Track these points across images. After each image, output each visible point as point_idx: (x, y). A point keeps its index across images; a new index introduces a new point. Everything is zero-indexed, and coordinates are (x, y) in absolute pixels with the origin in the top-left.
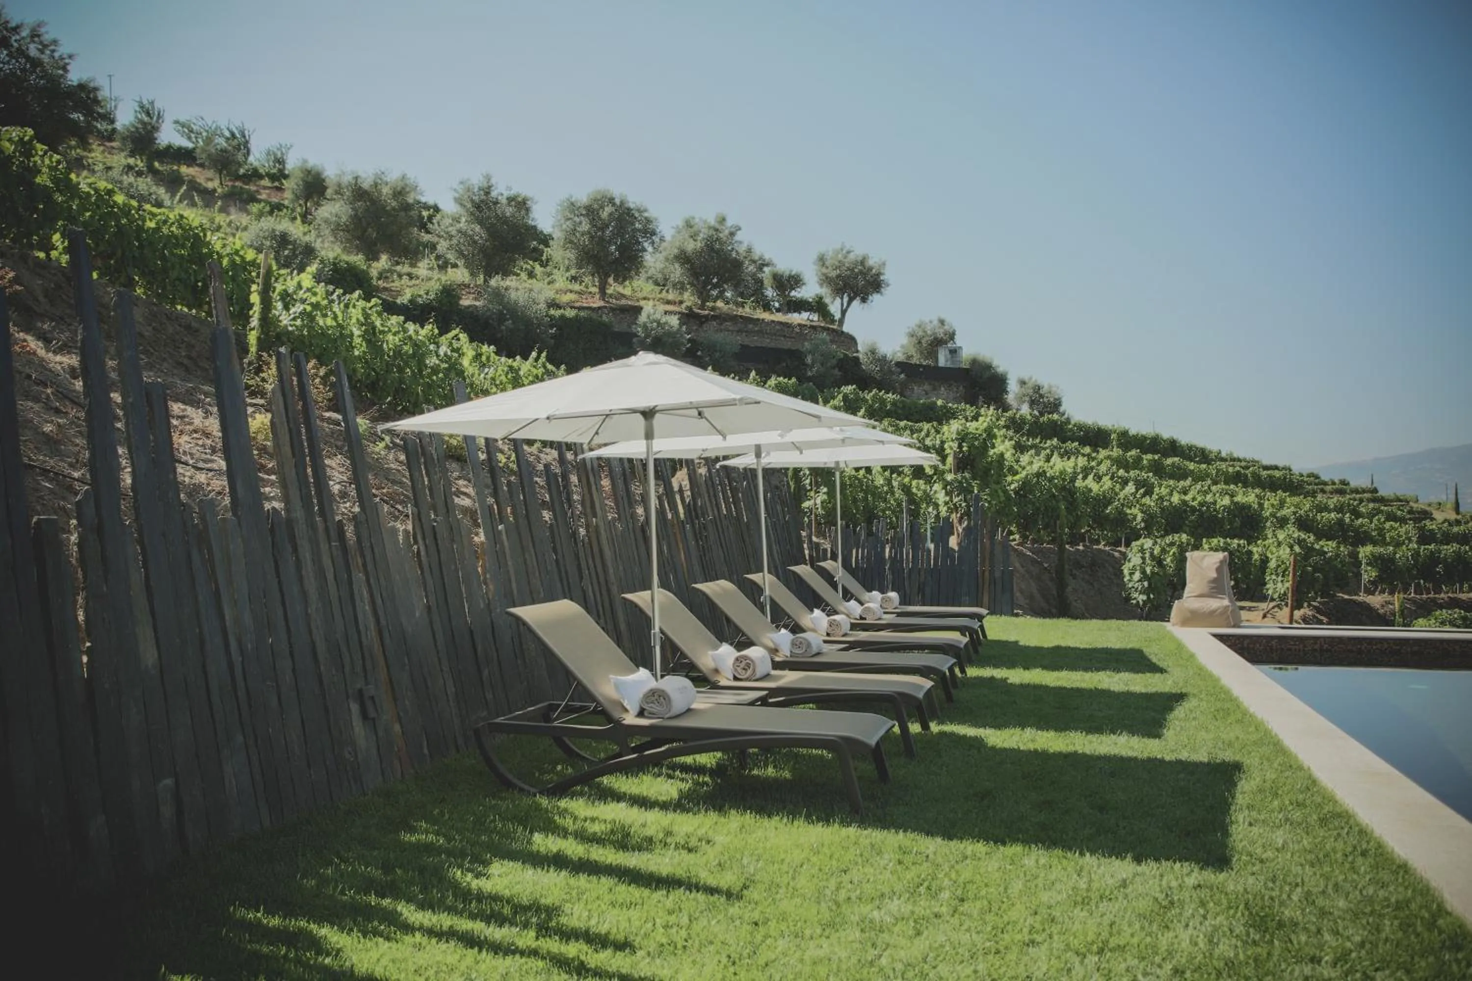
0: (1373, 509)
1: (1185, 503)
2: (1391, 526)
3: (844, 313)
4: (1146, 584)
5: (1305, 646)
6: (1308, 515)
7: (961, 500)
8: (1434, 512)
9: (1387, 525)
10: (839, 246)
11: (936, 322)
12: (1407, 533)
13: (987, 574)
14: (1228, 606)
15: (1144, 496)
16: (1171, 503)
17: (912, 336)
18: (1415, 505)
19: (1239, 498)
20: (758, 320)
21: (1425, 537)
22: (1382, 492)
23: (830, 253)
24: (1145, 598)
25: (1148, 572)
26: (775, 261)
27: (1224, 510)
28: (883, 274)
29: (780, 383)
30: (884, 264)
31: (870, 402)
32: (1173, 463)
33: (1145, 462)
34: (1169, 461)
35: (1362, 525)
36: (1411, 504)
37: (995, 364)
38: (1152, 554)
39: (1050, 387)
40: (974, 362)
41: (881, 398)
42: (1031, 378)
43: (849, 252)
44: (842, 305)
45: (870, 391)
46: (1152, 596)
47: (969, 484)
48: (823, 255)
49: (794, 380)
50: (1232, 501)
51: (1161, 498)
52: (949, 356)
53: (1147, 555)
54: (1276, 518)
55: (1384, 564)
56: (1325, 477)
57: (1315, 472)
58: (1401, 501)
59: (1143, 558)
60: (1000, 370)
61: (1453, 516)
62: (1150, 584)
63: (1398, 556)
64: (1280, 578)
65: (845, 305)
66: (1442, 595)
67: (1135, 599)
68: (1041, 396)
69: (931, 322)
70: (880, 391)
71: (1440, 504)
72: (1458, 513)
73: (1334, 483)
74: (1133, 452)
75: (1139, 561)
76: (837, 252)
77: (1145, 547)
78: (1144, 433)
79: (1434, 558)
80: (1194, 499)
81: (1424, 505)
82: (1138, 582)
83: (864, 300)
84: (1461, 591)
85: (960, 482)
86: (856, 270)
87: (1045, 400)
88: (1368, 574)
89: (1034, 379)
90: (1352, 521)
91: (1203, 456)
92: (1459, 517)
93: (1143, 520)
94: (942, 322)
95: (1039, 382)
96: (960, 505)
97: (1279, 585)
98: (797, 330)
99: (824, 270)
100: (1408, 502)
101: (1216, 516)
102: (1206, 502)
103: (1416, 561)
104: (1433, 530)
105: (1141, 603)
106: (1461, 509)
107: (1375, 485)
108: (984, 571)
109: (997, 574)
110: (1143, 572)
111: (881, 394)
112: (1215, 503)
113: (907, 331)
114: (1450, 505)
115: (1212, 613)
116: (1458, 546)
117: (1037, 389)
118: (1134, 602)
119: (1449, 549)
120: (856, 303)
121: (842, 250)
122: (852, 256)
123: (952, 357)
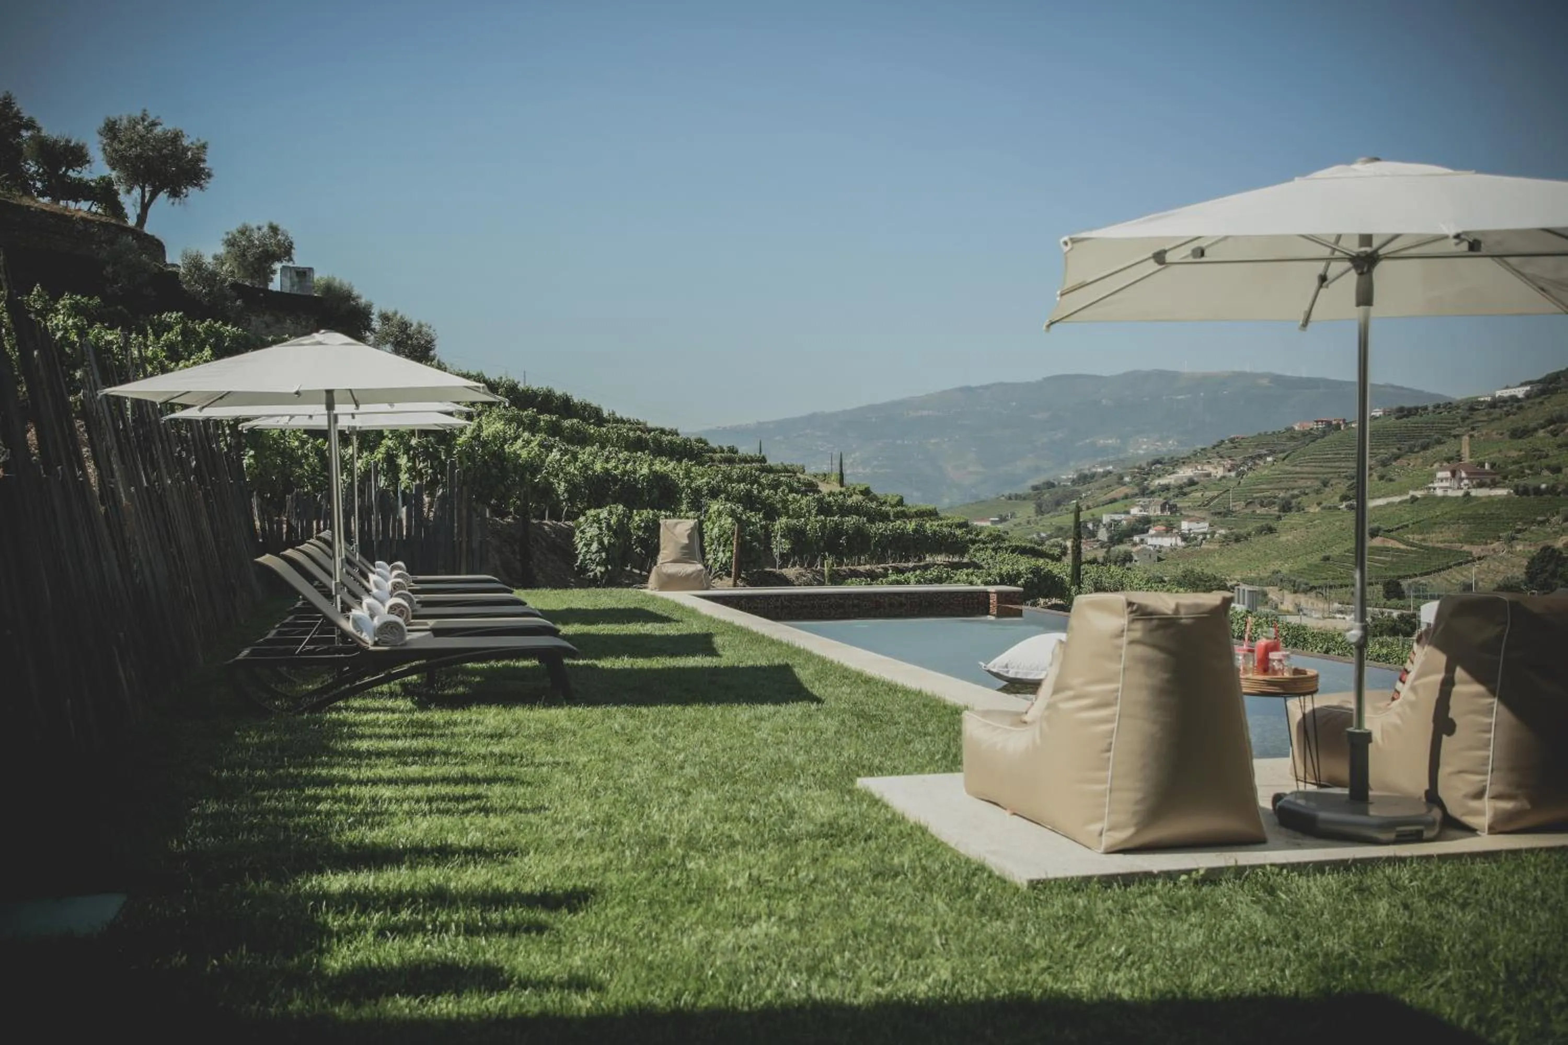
0: (774, 480)
1: (607, 471)
2: (794, 498)
3: (145, 207)
4: (604, 555)
5: (769, 604)
6: (720, 486)
7: (427, 466)
8: (819, 484)
9: (790, 497)
10: (138, 114)
11: (265, 229)
12: (808, 506)
13: (464, 545)
14: (701, 570)
15: (568, 462)
16: (595, 472)
17: (233, 245)
18: (801, 476)
19: (657, 467)
20: (19, 206)
21: (824, 509)
22: (771, 462)
23: (125, 122)
24: (603, 569)
25: (606, 542)
26: (39, 122)
27: (643, 480)
28: (204, 161)
29: (77, 303)
30: (204, 147)
31: (203, 336)
32: (573, 425)
33: (542, 423)
34: (567, 423)
35: (768, 497)
36: (799, 475)
37: (355, 292)
38: (609, 526)
39: (420, 326)
40: (329, 289)
41: (217, 330)
42: (395, 313)
43: (154, 124)
44: (143, 196)
45: (203, 321)
46: (610, 567)
47: (436, 450)
48: (115, 123)
49: (97, 300)
50: (650, 470)
51: (586, 467)
52: (296, 279)
53: (604, 525)
54: (691, 488)
55: (796, 535)
56: (713, 444)
57: (703, 437)
58: (788, 471)
59: (600, 529)
60: (363, 301)
61: (837, 488)
62: (607, 555)
63: (808, 528)
64: (721, 548)
65: (147, 195)
66: (844, 568)
67: (593, 570)
68: (410, 337)
69: (259, 229)
70: (216, 322)
71: (825, 475)
72: (842, 485)
73: (722, 451)
74: (530, 412)
75: (597, 532)
76: (134, 123)
77: (601, 516)
78: (535, 388)
79: (838, 531)
80: (616, 468)
81: (810, 475)
82: (596, 552)
83: (175, 194)
84: (859, 564)
85: (426, 448)
86: (165, 151)
87: (415, 342)
88: (780, 545)
89: (398, 316)
90: (759, 492)
91: (596, 416)
92: (843, 489)
93: (566, 491)
94: (274, 229)
95: (407, 318)
96: (426, 472)
97: (721, 555)
98: (80, 227)
99: (116, 145)
100: (795, 473)
101: (635, 486)
102: (626, 472)
103: (823, 533)
104: (830, 502)
105: (598, 574)
106: (845, 482)
107: (763, 453)
108: (461, 543)
109: (475, 545)
110: (601, 543)
111: (217, 325)
112: (635, 472)
113: (226, 237)
114: (834, 477)
115: (688, 576)
116: (857, 518)
117: (404, 326)
118: (592, 574)
119: (851, 521)
120: (163, 196)
121: (143, 120)
122: (158, 130)
123: (300, 282)
